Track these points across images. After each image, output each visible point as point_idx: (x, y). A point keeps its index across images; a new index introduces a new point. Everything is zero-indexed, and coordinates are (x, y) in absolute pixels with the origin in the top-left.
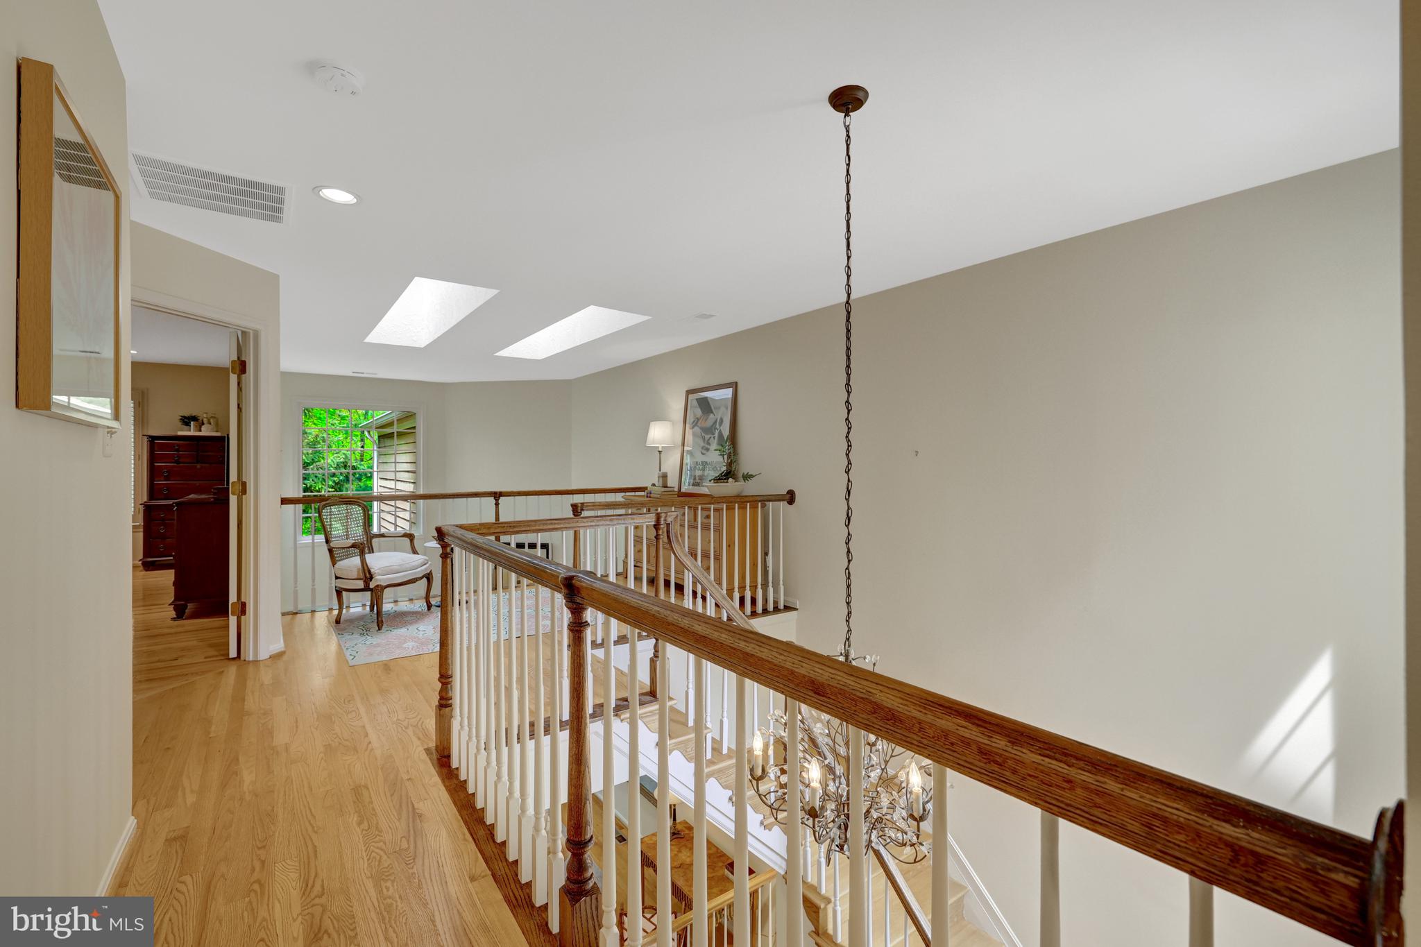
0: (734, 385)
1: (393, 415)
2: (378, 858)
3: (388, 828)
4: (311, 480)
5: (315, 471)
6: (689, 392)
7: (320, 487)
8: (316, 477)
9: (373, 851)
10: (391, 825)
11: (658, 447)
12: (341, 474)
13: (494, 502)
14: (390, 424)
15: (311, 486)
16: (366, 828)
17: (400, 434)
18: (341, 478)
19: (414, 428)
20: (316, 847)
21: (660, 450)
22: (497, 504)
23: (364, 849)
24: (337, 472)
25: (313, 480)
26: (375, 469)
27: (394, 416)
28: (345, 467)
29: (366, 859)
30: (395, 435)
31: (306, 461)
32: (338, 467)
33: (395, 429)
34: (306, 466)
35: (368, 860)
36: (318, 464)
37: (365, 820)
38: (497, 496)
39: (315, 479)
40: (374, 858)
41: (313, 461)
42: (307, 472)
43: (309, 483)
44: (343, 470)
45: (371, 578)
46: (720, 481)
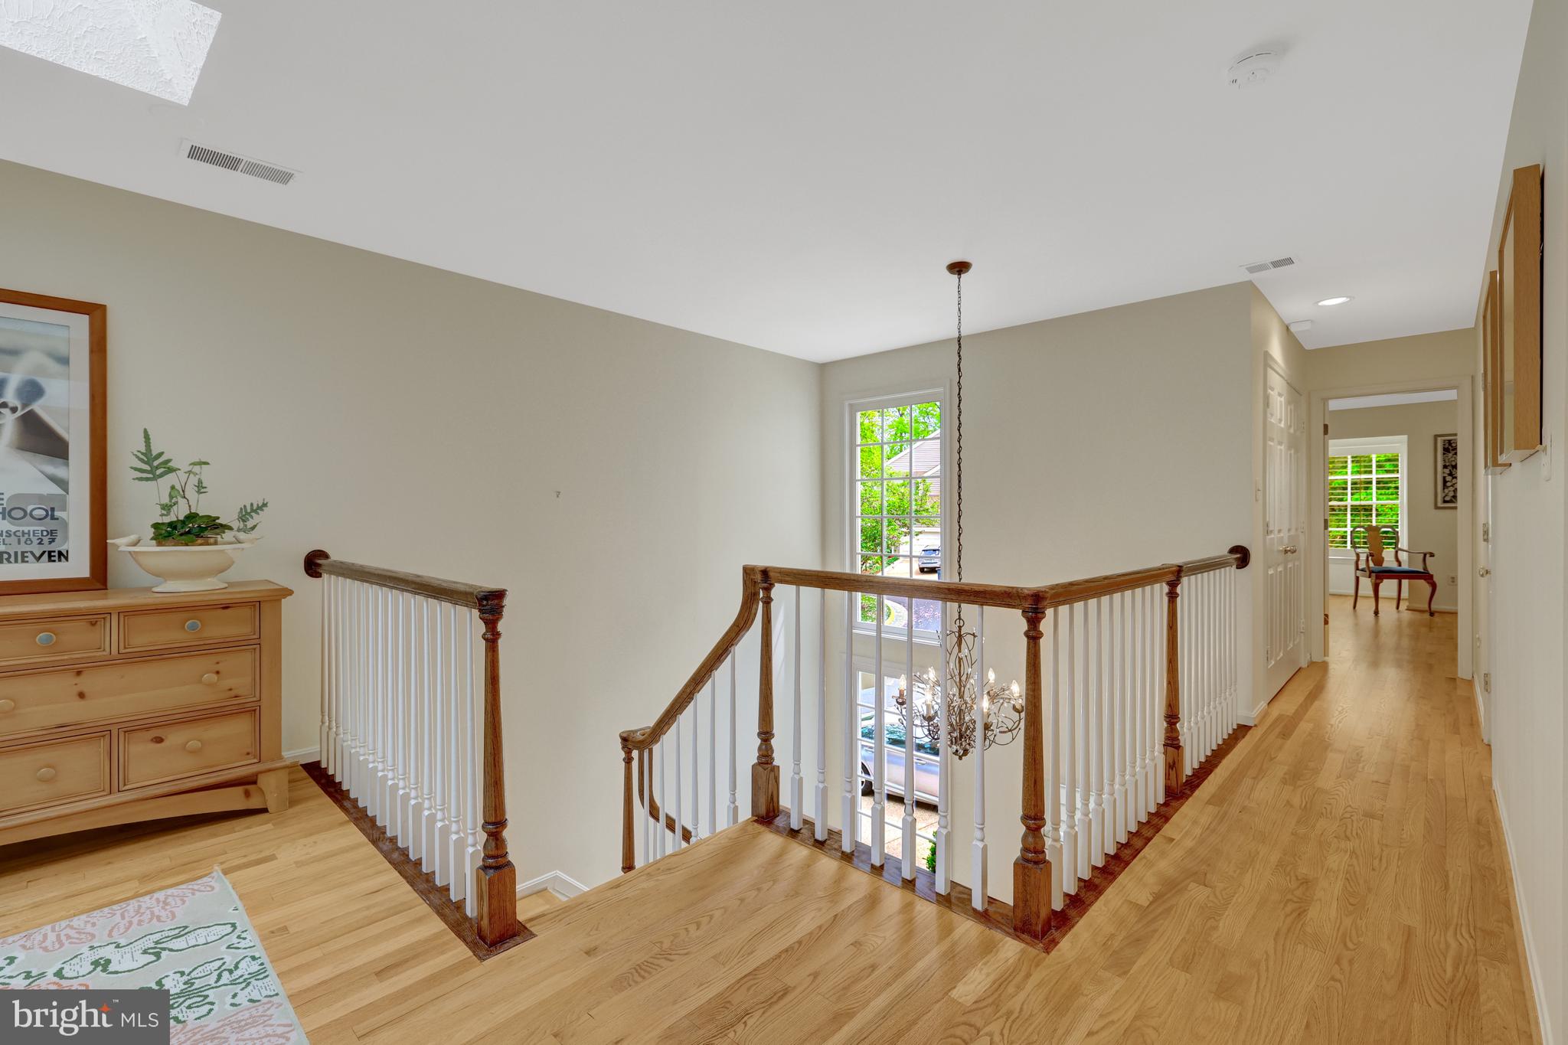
0: (93, 311)
2: (1224, 893)
3: (1192, 906)
9: (1224, 899)
10: (1187, 907)
16: (1212, 920)
20: (1274, 939)
23: (1230, 906)
29: (1235, 899)
35: (1233, 896)
37: (1206, 928)
40: (1226, 894)
46: (200, 541)
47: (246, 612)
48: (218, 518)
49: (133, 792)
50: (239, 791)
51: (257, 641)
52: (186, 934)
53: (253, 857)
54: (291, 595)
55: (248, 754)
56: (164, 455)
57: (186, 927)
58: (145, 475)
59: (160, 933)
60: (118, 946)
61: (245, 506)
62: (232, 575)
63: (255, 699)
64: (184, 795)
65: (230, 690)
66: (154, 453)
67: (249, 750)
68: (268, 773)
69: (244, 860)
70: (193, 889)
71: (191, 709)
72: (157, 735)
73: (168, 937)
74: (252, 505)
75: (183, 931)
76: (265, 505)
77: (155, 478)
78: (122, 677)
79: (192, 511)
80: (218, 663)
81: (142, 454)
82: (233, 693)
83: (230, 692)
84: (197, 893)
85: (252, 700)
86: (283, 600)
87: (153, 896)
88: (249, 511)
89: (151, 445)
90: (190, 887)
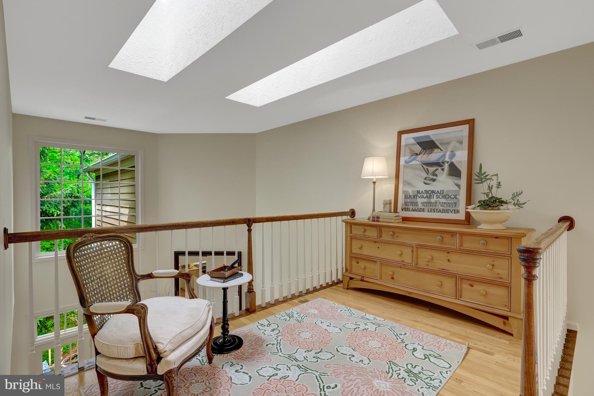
0: (471, 123)
1: (118, 156)
4: (46, 206)
5: (49, 199)
6: (400, 133)
7: (53, 211)
8: (50, 203)
11: (373, 179)
12: (68, 201)
13: (247, 228)
14: (115, 164)
15: (46, 210)
17: (123, 171)
18: (69, 204)
19: (134, 167)
21: (374, 181)
22: (250, 231)
24: (66, 200)
25: (47, 206)
26: (93, 197)
27: (118, 158)
28: (71, 197)
30: (119, 172)
31: (42, 192)
32: (66, 197)
33: (118, 168)
34: (42, 195)
36: (51, 194)
38: (249, 222)
39: (49, 206)
41: (48, 193)
42: (43, 199)
43: (44, 208)
44: (69, 199)
45: (159, 358)
46: (490, 208)
47: (506, 241)
48: (501, 198)
49: (462, 302)
50: (501, 320)
51: (510, 256)
52: (439, 358)
53: (486, 349)
54: (525, 236)
55: (506, 306)
56: (487, 173)
57: (441, 356)
58: (478, 182)
59: (434, 353)
60: (422, 348)
61: (514, 193)
62: (509, 224)
63: (508, 282)
64: (479, 311)
65: (498, 274)
66: (483, 173)
67: (505, 304)
68: (513, 318)
69: (483, 348)
70: (457, 346)
71: (483, 277)
72: (472, 284)
73: (434, 355)
74: (517, 192)
75: (439, 357)
76: (522, 192)
77: (482, 182)
78: (461, 257)
79: (493, 196)
80: (493, 261)
81: (478, 173)
82: (499, 276)
83: (498, 275)
84: (457, 348)
85: (507, 282)
86: (522, 238)
87: (447, 340)
88: (515, 195)
89: (482, 169)
90: (458, 345)
